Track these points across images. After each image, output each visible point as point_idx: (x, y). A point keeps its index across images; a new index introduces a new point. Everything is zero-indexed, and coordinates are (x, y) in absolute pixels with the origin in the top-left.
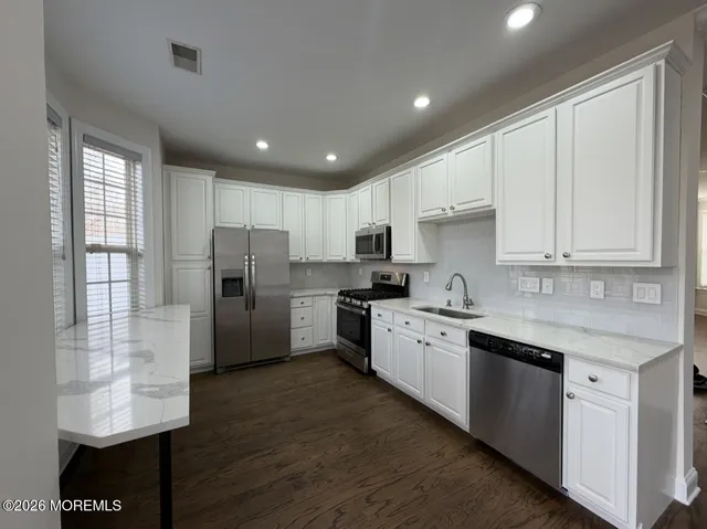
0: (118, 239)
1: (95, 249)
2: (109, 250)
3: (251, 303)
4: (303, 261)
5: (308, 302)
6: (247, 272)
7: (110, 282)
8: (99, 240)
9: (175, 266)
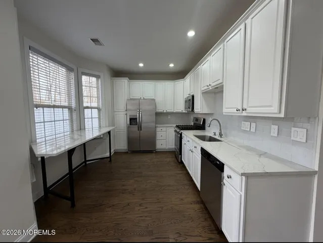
0: (95, 104)
1: (87, 108)
2: (92, 108)
3: (140, 128)
4: (165, 112)
5: (164, 129)
6: (138, 116)
7: (92, 118)
8: (89, 105)
9: (116, 113)
